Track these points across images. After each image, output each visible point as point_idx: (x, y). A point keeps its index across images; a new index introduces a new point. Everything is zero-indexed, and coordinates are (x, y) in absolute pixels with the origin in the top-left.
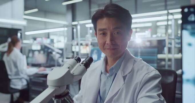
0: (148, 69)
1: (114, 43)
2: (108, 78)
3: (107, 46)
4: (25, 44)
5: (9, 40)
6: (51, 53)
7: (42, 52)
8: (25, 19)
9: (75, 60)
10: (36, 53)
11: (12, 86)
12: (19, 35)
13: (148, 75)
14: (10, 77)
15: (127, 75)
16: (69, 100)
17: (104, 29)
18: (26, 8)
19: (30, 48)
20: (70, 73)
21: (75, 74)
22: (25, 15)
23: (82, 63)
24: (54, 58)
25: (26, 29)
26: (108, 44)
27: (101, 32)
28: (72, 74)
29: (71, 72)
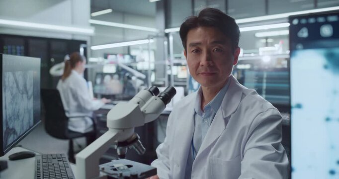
0: (262, 107)
1: (212, 65)
2: (203, 120)
3: (201, 70)
4: (92, 63)
5: (67, 58)
6: (129, 78)
7: (116, 76)
8: (92, 25)
9: (149, 91)
10: (107, 78)
11: (71, 128)
12: (82, 50)
13: (262, 115)
14: (67, 115)
15: (230, 116)
16: (138, 149)
17: (198, 44)
18: (94, 8)
19: (99, 71)
20: (140, 110)
21: (146, 112)
22: (92, 18)
23: (159, 96)
24: (134, 86)
25: (94, 40)
26: (202, 65)
27: (194, 49)
28: (143, 112)
29: (142, 109)
